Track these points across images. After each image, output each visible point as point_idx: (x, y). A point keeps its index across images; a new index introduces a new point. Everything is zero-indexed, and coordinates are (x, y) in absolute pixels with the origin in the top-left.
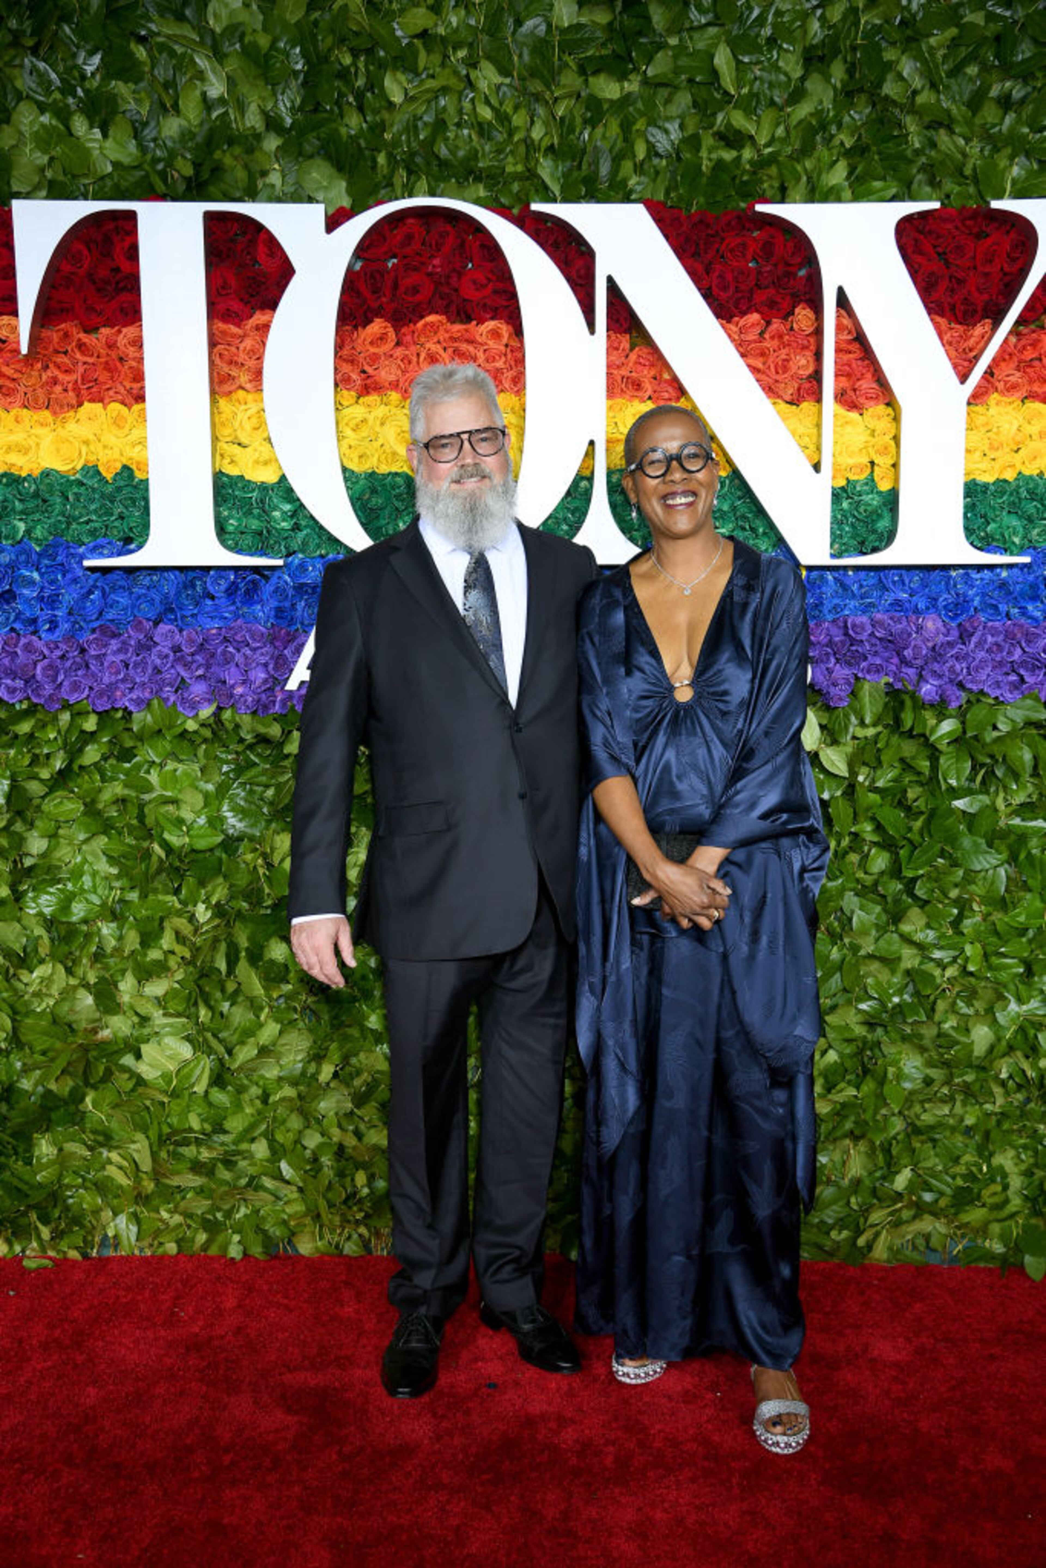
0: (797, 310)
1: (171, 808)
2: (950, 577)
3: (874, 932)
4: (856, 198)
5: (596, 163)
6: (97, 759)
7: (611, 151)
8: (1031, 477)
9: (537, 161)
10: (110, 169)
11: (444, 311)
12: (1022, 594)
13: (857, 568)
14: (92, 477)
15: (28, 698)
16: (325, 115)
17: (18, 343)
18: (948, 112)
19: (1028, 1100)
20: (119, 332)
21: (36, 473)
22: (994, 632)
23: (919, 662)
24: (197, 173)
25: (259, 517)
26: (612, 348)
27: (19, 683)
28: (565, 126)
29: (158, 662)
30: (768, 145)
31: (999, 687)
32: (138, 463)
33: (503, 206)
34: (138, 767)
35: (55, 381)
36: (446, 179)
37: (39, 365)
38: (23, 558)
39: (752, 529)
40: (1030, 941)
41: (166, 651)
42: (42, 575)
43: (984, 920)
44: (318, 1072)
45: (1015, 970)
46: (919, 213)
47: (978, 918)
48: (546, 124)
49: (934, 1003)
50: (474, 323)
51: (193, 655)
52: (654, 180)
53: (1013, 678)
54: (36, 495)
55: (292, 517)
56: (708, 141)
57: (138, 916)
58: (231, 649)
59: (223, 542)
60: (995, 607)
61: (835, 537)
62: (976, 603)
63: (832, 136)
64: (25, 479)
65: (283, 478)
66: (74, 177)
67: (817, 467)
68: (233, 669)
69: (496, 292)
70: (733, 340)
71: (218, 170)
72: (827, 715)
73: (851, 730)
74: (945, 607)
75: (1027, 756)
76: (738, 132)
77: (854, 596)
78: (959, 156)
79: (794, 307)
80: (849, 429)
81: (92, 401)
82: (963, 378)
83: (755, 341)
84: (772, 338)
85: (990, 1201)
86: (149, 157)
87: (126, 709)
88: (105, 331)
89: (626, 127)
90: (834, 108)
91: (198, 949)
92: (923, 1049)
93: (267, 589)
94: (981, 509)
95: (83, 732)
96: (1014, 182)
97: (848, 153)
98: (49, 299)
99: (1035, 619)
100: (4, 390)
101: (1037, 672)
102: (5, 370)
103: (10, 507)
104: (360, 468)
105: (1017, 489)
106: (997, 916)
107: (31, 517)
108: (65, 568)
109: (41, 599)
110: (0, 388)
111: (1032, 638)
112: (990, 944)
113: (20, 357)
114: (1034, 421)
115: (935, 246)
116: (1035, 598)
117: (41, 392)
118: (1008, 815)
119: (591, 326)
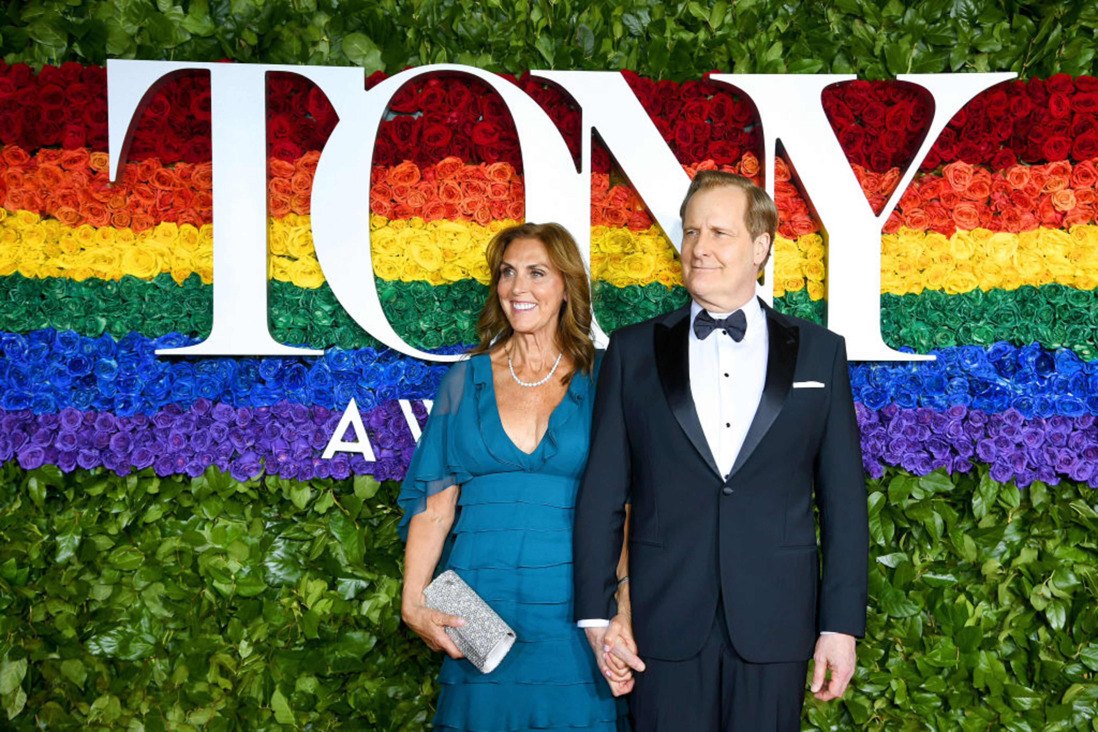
0: (744, 157)
1: (221, 559)
2: (870, 372)
4: (790, 70)
5: (582, 41)
6: (159, 516)
7: (594, 32)
8: (934, 292)
9: (535, 38)
10: (188, 37)
11: (460, 154)
12: (929, 386)
14: (166, 282)
15: (102, 465)
17: (108, 174)
18: (861, 7)
20: (192, 168)
21: (118, 277)
22: (908, 417)
24: (260, 43)
25: (304, 316)
26: (595, 185)
27: (95, 453)
28: (559, 12)
29: (216, 435)
30: (719, 29)
31: (913, 463)
32: (204, 272)
33: (508, 72)
34: (195, 524)
35: (137, 204)
36: (463, 51)
37: (124, 192)
38: (103, 349)
40: (946, 679)
41: (222, 426)
42: (119, 363)
43: (906, 659)
45: (934, 704)
46: (841, 83)
47: (901, 658)
48: (542, 10)
49: (866, 730)
50: (483, 164)
51: (244, 429)
52: (628, 55)
53: (925, 455)
54: (118, 295)
55: (331, 316)
56: (671, 24)
57: (188, 654)
58: (277, 424)
59: (274, 336)
60: (908, 397)
62: (892, 393)
63: (770, 24)
64: (108, 283)
65: (325, 284)
66: (159, 42)
68: (278, 441)
69: (501, 139)
71: (277, 40)
74: (867, 396)
75: (938, 520)
76: (695, 19)
78: (871, 41)
79: (741, 155)
80: (785, 252)
81: (168, 220)
82: (878, 212)
86: (220, 30)
87: (186, 474)
88: (181, 165)
89: (606, 13)
90: (771, 2)
91: (240, 681)
93: (310, 375)
95: (147, 494)
96: (914, 61)
97: (782, 37)
98: (135, 139)
99: (941, 407)
100: (94, 211)
101: (944, 450)
102: (96, 196)
103: (95, 305)
104: (389, 277)
105: (923, 301)
106: (916, 656)
107: (112, 314)
108: (139, 358)
109: (118, 383)
110: (91, 209)
111: (939, 422)
112: (911, 681)
113: (109, 185)
114: (935, 248)
115: (852, 110)
116: (941, 389)
117: (125, 215)
118: (923, 570)
119: (579, 167)
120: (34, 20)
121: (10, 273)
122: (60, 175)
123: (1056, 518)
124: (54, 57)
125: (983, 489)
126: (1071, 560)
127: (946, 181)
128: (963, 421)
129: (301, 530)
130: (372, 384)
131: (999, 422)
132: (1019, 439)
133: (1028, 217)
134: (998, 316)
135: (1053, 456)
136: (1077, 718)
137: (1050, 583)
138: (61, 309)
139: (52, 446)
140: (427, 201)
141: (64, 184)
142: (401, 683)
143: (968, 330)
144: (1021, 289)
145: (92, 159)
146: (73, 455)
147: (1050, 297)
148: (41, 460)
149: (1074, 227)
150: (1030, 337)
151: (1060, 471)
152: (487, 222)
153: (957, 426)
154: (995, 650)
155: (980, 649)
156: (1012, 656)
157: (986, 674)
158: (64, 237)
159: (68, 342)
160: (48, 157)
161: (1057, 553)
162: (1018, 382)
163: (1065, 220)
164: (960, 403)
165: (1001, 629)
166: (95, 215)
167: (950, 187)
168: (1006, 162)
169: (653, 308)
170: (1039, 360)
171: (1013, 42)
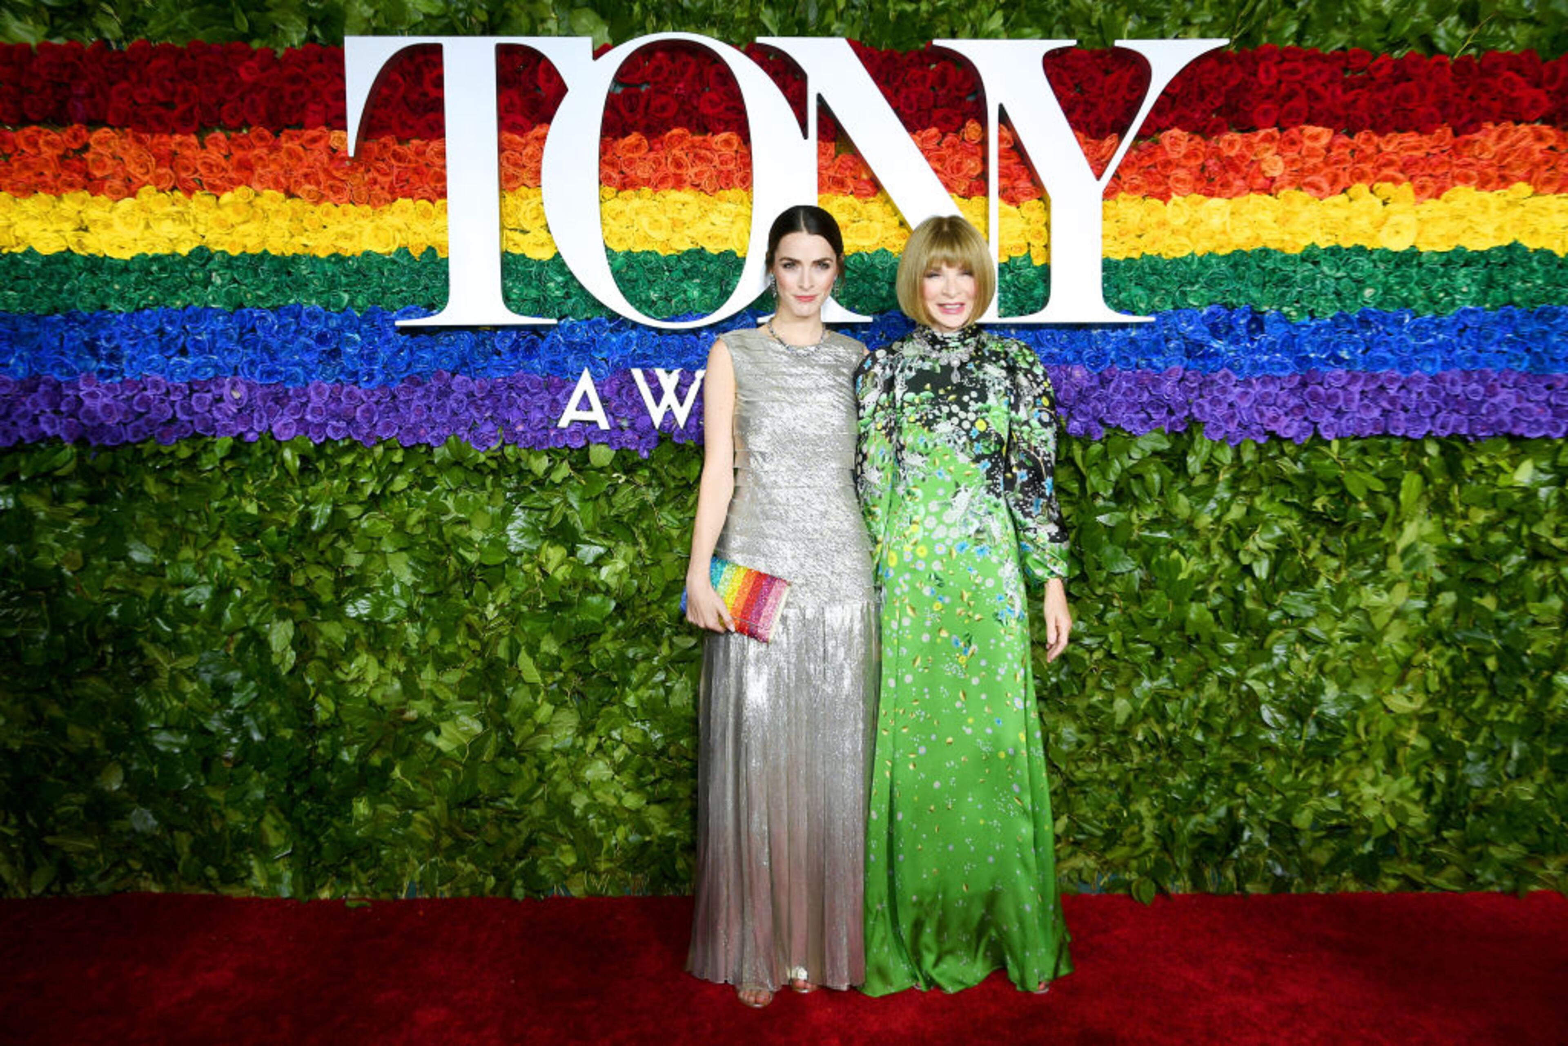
0: (967, 125)
1: (465, 528)
2: (1091, 334)
4: (1011, 36)
5: (806, 12)
6: (405, 485)
7: (817, 2)
8: (1152, 257)
9: (759, 11)
10: (421, 18)
11: (686, 125)
12: (1148, 349)
13: (1018, 326)
14: (404, 256)
15: (349, 437)
17: (346, 151)
19: (1159, 758)
20: (427, 145)
21: (358, 254)
22: (1128, 379)
23: (1069, 403)
24: (490, 18)
25: (537, 288)
26: (821, 153)
27: (343, 424)
29: (455, 405)
31: (1132, 423)
32: (440, 246)
33: (734, 41)
34: (438, 494)
35: (375, 182)
36: (687, 20)
37: (362, 169)
38: (347, 323)
40: (1159, 630)
41: (461, 397)
42: (362, 338)
43: (1123, 612)
44: (585, 745)
45: (1147, 653)
46: (1061, 49)
47: (1117, 612)
49: (1085, 680)
50: (710, 134)
51: (482, 399)
52: (852, 24)
53: (1143, 415)
54: (358, 271)
55: (564, 287)
57: (438, 617)
58: (514, 395)
59: (508, 305)
60: (1128, 359)
61: (1003, 301)
62: (1112, 356)
64: (349, 259)
65: (558, 255)
68: (515, 412)
69: (727, 109)
70: (919, 147)
71: (506, 16)
74: (1088, 359)
75: (1156, 478)
78: (1088, 11)
79: (964, 122)
80: (1008, 220)
81: (404, 196)
82: (1099, 177)
83: (936, 148)
84: (948, 146)
85: (1128, 840)
86: (452, 9)
87: (428, 444)
88: (416, 142)
91: (488, 642)
92: (1076, 717)
93: (544, 346)
94: (1113, 281)
95: (392, 463)
96: (1130, 29)
97: (1003, 7)
98: (372, 117)
99: (1158, 369)
100: (334, 189)
101: (1161, 410)
102: (335, 173)
103: (337, 280)
104: (619, 248)
105: (1142, 267)
106: (1134, 610)
107: (354, 289)
108: (381, 332)
109: (361, 356)
110: (331, 187)
111: (1156, 383)
112: (1128, 632)
113: (348, 163)
114: (1153, 214)
115: (1072, 78)
116: (1159, 352)
117: (363, 190)
118: (1140, 528)
119: (805, 136)
121: (259, 251)
122: (303, 155)
123: (1264, 475)
124: (296, 42)
125: (1197, 448)
126: (1276, 514)
127: (1163, 148)
128: (1179, 382)
129: (540, 499)
130: (604, 354)
131: (1213, 382)
132: (1231, 398)
133: (1239, 183)
134: (1212, 280)
135: (1262, 415)
136: (1276, 660)
137: (1257, 537)
138: (306, 285)
139: (302, 419)
140: (655, 171)
141: (306, 163)
142: (640, 644)
143: (1184, 294)
144: (1234, 253)
145: (332, 137)
146: (323, 426)
147: (1261, 260)
148: (293, 431)
149: (1282, 193)
150: (1242, 300)
151: (1269, 429)
152: (715, 191)
153: (1174, 386)
154: (1205, 601)
155: (1191, 600)
156: (1221, 606)
157: (1196, 624)
158: (307, 215)
159: (313, 316)
160: (291, 138)
161: (1263, 508)
162: (1231, 343)
163: (1273, 187)
164: (1175, 365)
165: (1211, 582)
166: (336, 193)
167: (1165, 153)
168: (1218, 130)
169: (880, 275)
170: (1250, 322)
171: (1222, 14)
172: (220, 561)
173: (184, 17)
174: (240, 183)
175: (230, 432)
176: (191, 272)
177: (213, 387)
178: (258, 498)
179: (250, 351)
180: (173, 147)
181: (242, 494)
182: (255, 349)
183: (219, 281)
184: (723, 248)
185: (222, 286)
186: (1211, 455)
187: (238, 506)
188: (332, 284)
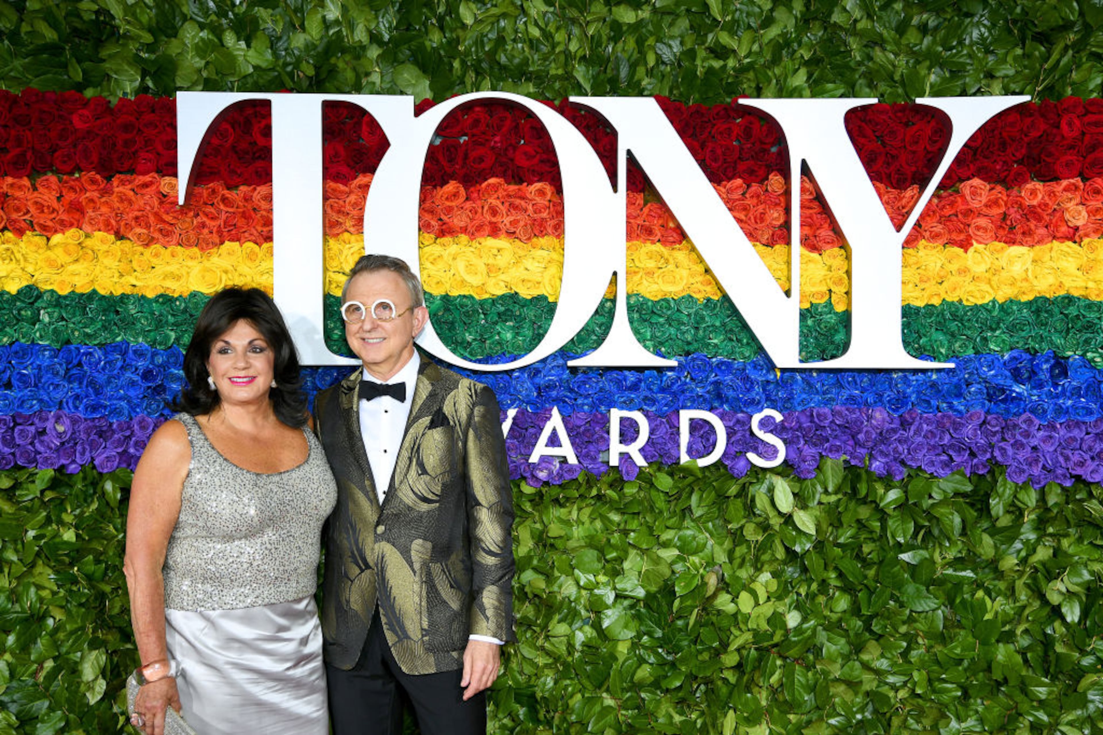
0: (770, 177)
2: (892, 379)
3: (840, 660)
4: (814, 95)
5: (617, 69)
7: (628, 60)
8: (953, 303)
9: (574, 67)
10: (251, 70)
11: (503, 175)
12: (949, 392)
13: (819, 371)
16: (414, 33)
17: (177, 197)
18: (881, 35)
20: (255, 189)
21: (186, 294)
22: (929, 422)
23: (870, 444)
24: (317, 74)
26: (630, 203)
28: (595, 42)
30: (746, 57)
31: (933, 465)
33: (548, 99)
35: (203, 225)
36: (505, 79)
37: (192, 214)
38: (172, 360)
39: (739, 341)
40: (965, 670)
43: (928, 651)
45: (954, 694)
46: (863, 107)
47: (922, 650)
48: (580, 40)
49: (890, 719)
50: (525, 184)
52: (661, 81)
53: (944, 457)
54: (185, 311)
56: (701, 53)
59: (329, 347)
60: (928, 402)
61: (803, 347)
62: (913, 399)
63: (795, 51)
64: (177, 299)
66: (224, 76)
67: (788, 293)
69: (542, 162)
70: (722, 198)
71: (333, 71)
72: (798, 485)
73: (817, 496)
74: (889, 401)
75: (957, 520)
76: (724, 47)
77: (817, 393)
78: (890, 67)
79: (768, 174)
80: (811, 265)
81: (232, 240)
82: (899, 228)
83: (739, 200)
84: (752, 197)
86: (281, 62)
88: (243, 188)
89: (640, 42)
90: (796, 31)
96: (932, 86)
97: (807, 63)
98: (202, 164)
99: (960, 412)
100: (164, 232)
101: (962, 453)
102: (165, 217)
103: (164, 320)
104: (436, 292)
105: (942, 313)
106: (938, 649)
107: (180, 328)
110: (161, 230)
111: (957, 427)
112: (933, 671)
113: (177, 207)
114: (954, 261)
115: (874, 131)
116: (959, 395)
117: (192, 234)
118: (943, 567)
119: (615, 187)
120: (110, 56)
121: (87, 290)
122: (133, 199)
123: (1070, 516)
124: (128, 90)
125: (1000, 490)
126: (1085, 557)
127: (963, 197)
128: (981, 426)
131: (1015, 426)
132: (1034, 442)
133: (1042, 231)
134: (1014, 326)
135: (1067, 459)
136: (1091, 707)
137: (1065, 579)
138: (133, 324)
139: (125, 451)
140: (472, 220)
141: (136, 207)
143: (985, 340)
144: (1036, 299)
145: (162, 183)
147: (1064, 307)
148: (116, 463)
149: (1086, 240)
150: (1044, 345)
151: (1073, 472)
152: (529, 239)
153: (975, 430)
154: (1013, 643)
155: (998, 641)
156: (1029, 648)
157: (1003, 666)
158: (136, 256)
159: (139, 354)
160: (122, 183)
161: (1071, 551)
162: (1033, 388)
163: (1077, 234)
164: (978, 408)
165: (1019, 623)
166: (164, 236)
167: (967, 203)
168: (1019, 180)
169: (685, 319)
170: (1051, 369)
171: (1025, 67)
172: (33, 590)
173: (18, 63)
174: (71, 225)
175: (52, 464)
176: (19, 310)
177: (37, 421)
178: (77, 527)
179: (75, 385)
180: (5, 189)
181: (61, 523)
182: (80, 383)
183: (47, 319)
184: (535, 293)
185: (50, 323)
186: (1015, 497)
187: (57, 535)
188: (159, 323)
